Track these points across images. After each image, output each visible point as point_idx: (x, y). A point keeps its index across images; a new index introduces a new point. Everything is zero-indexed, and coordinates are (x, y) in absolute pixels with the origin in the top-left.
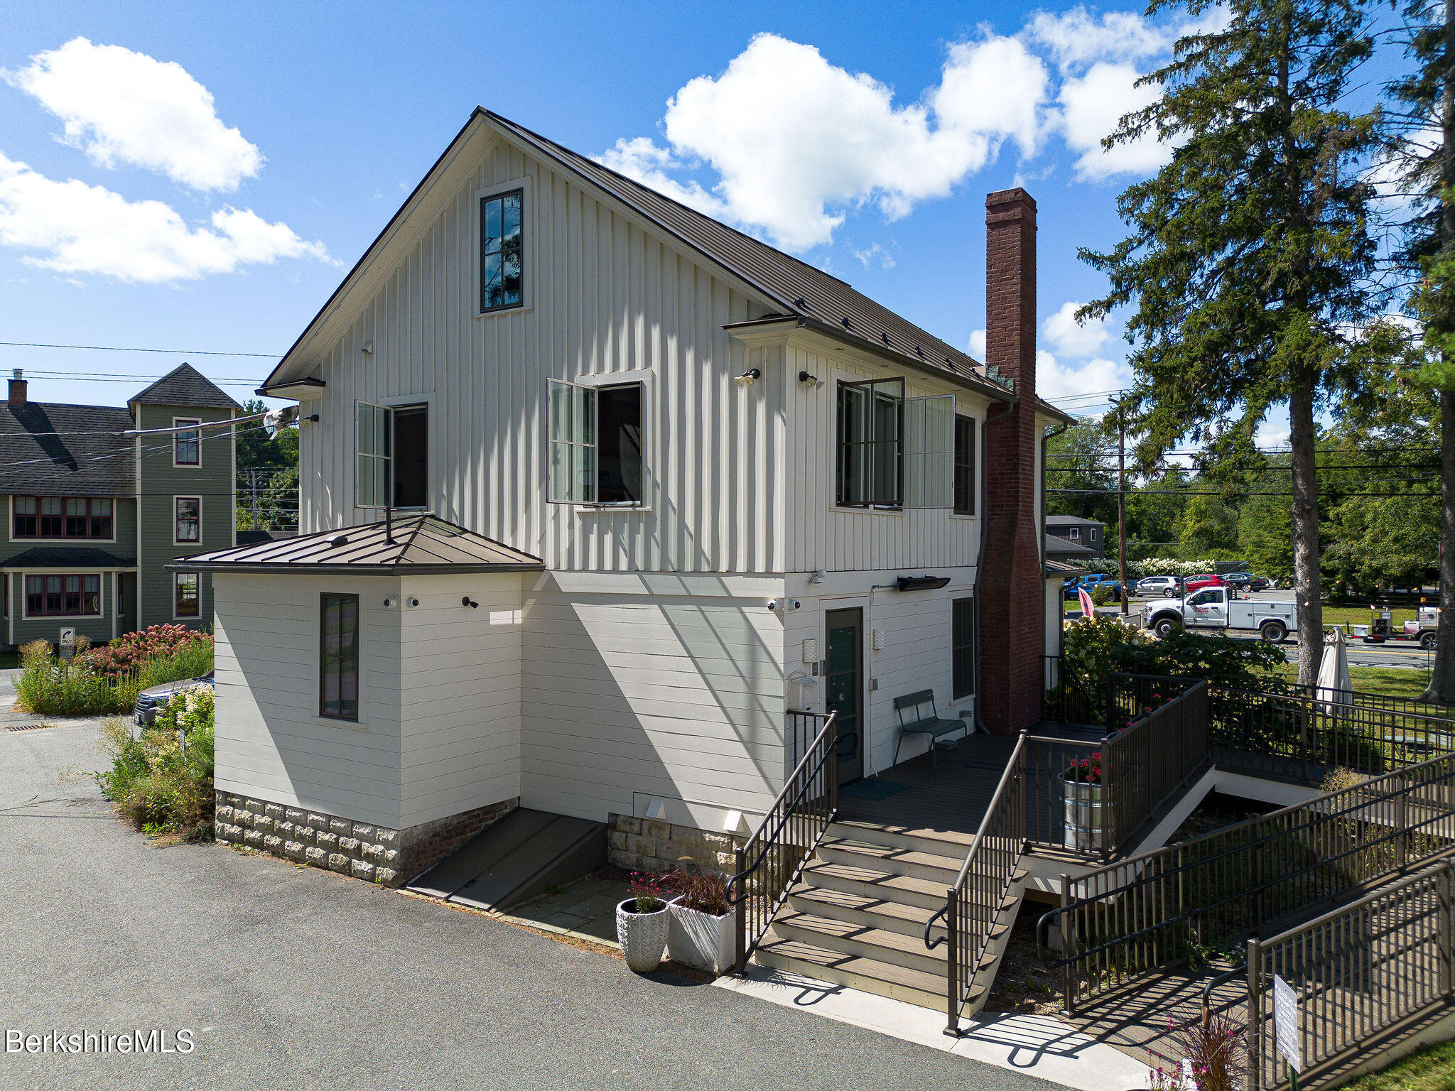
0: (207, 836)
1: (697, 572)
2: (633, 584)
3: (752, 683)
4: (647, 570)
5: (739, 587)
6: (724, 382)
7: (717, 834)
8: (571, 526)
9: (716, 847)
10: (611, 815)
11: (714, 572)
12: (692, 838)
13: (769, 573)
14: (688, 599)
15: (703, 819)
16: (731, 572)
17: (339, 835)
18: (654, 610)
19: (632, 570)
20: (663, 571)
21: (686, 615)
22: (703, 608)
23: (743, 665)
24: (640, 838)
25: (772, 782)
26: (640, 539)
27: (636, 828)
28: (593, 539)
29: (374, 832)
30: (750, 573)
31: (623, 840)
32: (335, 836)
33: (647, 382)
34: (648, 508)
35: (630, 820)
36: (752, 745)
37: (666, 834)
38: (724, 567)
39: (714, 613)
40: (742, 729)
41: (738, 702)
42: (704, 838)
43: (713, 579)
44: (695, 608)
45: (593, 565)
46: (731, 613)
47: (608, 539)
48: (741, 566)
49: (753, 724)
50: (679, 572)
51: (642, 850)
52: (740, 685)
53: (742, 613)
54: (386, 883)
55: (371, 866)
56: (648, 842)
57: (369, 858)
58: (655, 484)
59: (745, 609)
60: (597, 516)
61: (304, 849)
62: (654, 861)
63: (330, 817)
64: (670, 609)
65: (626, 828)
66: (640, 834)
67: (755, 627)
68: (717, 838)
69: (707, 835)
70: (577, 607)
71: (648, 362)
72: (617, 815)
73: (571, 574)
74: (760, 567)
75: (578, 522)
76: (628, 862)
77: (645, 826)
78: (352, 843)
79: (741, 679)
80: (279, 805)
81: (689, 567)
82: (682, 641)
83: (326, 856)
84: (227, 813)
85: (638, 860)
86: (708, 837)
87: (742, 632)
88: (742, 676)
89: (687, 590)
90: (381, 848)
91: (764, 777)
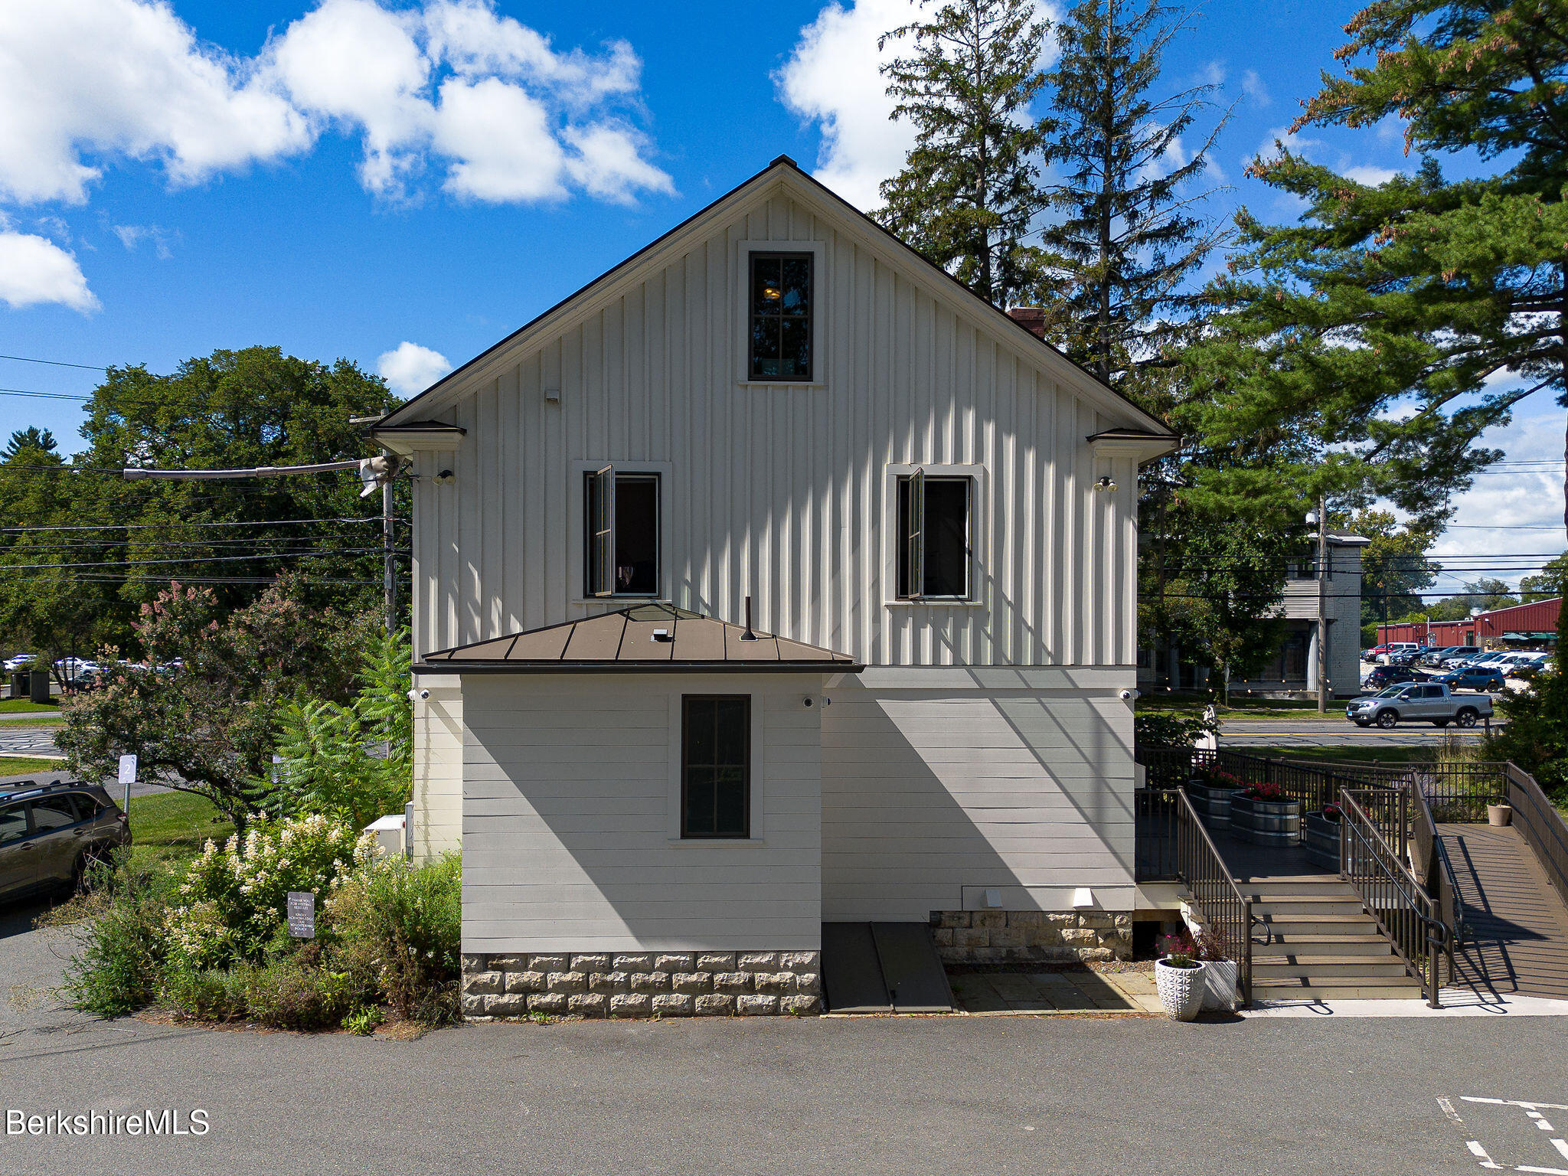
0: (450, 1017)
1: (1037, 665)
2: (961, 679)
3: (1098, 766)
4: (977, 664)
5: (1085, 679)
6: (1070, 485)
7: (1061, 913)
8: (877, 619)
9: (1062, 925)
10: (932, 913)
11: (1058, 665)
12: (1034, 921)
13: (1119, 665)
14: (1028, 692)
15: (1045, 901)
16: (1077, 665)
17: (714, 973)
18: (985, 704)
19: (958, 663)
20: (996, 665)
21: (1025, 708)
22: (1043, 700)
23: (1087, 752)
24: (970, 931)
25: (1123, 856)
26: (968, 633)
27: (966, 922)
28: (907, 634)
29: (777, 958)
30: (1098, 665)
31: (950, 935)
32: (706, 975)
33: (978, 477)
34: (980, 602)
35: (957, 915)
36: (1098, 825)
37: (1003, 922)
38: (1069, 660)
39: (1056, 704)
40: (1088, 812)
41: (1083, 787)
42: (1048, 919)
43: (1057, 672)
44: (1034, 700)
45: (907, 658)
46: (1078, 703)
47: (927, 633)
48: (1089, 659)
49: (1099, 804)
50: (1016, 665)
51: (974, 943)
52: (1086, 770)
53: (1089, 703)
54: (801, 1012)
55: (771, 998)
56: (980, 933)
57: (768, 989)
58: (987, 578)
59: (1091, 700)
60: (910, 610)
61: (649, 1001)
62: (988, 951)
63: (696, 955)
64: (1003, 702)
65: (953, 924)
66: (971, 927)
67: (1103, 716)
68: (1063, 916)
69: (1051, 915)
70: (884, 704)
71: (979, 456)
72: (941, 912)
73: (878, 670)
74: (1109, 659)
75: (887, 617)
76: (957, 957)
77: (977, 917)
78: (740, 978)
79: (1087, 765)
80: (600, 954)
81: (1028, 660)
82: (1019, 733)
83: (691, 1001)
84: (492, 981)
85: (968, 953)
86: (1051, 917)
87: (1087, 720)
88: (1088, 762)
89: (1027, 684)
90: (790, 974)
91: (1114, 853)
